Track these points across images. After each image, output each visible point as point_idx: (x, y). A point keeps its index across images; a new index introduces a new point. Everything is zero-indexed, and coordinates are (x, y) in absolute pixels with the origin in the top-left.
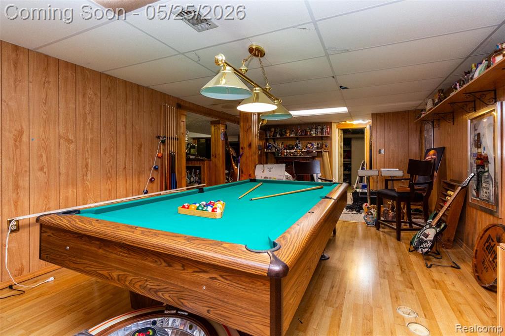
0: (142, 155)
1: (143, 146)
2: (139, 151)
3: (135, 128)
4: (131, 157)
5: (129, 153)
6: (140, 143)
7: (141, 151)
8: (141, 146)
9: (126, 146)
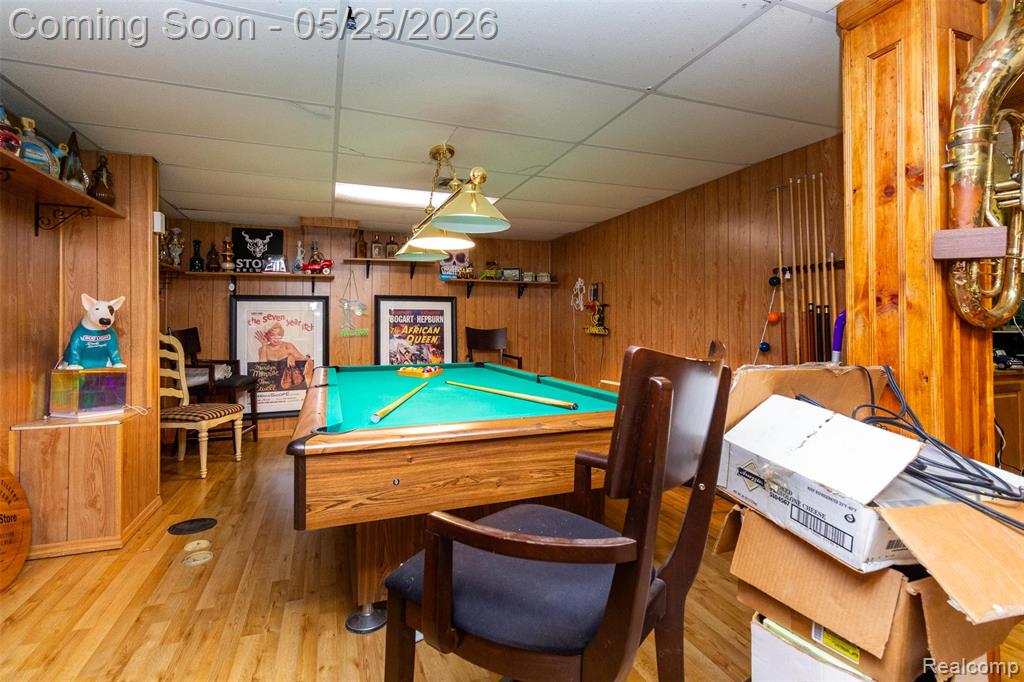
0: (746, 318)
1: (748, 297)
2: (739, 309)
3: (733, 265)
4: (726, 323)
5: (723, 316)
6: (741, 292)
7: (743, 310)
8: (743, 297)
9: (717, 301)
